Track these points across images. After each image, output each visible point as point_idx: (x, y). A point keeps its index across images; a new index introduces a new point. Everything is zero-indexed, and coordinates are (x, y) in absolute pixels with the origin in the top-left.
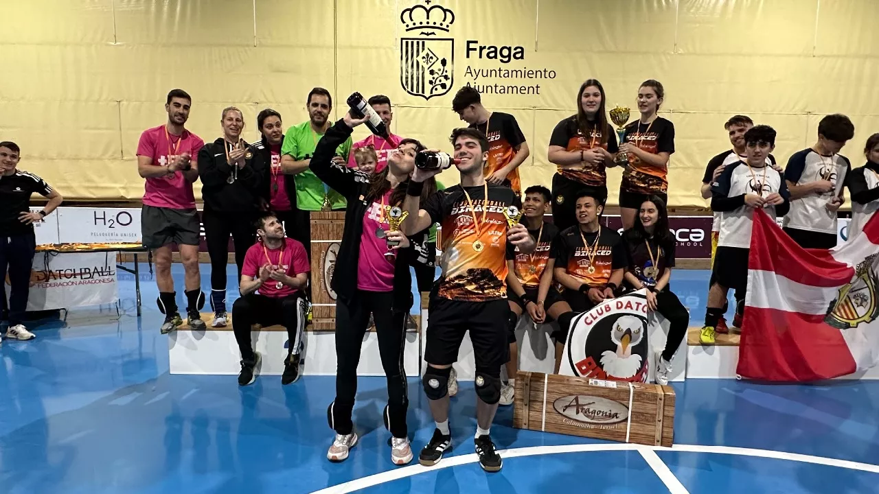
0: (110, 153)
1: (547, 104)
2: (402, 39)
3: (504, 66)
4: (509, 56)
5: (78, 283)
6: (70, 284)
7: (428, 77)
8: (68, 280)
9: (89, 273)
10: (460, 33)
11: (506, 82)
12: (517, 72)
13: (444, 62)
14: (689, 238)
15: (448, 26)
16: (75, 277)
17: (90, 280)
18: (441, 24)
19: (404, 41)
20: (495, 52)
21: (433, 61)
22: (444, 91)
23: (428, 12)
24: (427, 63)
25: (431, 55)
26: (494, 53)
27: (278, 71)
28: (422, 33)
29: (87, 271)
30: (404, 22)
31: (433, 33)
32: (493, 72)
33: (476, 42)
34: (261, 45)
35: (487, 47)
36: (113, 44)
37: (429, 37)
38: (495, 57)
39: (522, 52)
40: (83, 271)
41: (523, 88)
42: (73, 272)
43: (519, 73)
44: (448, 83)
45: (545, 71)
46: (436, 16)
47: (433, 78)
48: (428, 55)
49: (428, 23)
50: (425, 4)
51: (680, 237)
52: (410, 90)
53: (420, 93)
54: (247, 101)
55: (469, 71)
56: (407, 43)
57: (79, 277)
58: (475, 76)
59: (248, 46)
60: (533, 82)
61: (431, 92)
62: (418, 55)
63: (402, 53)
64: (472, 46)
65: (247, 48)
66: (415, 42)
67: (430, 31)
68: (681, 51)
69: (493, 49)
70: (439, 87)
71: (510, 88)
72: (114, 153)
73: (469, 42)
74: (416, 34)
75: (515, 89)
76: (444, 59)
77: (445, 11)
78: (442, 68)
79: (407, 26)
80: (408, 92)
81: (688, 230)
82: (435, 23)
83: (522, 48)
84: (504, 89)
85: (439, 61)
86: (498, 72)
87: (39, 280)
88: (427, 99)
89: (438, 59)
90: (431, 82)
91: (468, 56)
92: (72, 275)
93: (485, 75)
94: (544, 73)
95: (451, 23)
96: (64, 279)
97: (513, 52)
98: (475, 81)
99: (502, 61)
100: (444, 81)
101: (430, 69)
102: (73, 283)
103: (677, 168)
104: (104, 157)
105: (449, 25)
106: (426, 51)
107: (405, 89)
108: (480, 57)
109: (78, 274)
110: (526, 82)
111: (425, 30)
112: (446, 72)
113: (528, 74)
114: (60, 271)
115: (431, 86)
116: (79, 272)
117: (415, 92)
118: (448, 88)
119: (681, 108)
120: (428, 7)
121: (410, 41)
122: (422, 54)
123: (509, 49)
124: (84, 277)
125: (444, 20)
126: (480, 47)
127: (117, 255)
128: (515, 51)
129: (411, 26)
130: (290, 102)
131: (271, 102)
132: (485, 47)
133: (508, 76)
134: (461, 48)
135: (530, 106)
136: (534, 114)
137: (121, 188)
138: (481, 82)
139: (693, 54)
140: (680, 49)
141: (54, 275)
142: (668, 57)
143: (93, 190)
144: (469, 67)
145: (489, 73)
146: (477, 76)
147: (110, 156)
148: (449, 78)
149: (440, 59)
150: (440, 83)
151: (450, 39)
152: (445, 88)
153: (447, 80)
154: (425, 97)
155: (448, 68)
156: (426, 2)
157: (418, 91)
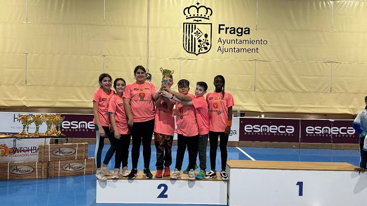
0: (19, 82)
1: (262, 58)
2: (184, 23)
3: (239, 38)
4: (242, 32)
5: (29, 155)
6: (25, 155)
7: (198, 43)
8: (24, 153)
9: (36, 149)
10: (215, 20)
11: (240, 46)
12: (246, 41)
13: (206, 36)
14: (347, 132)
15: (208, 17)
16: (28, 152)
17: (36, 153)
18: (205, 16)
19: (185, 25)
20: (234, 30)
21: (200, 35)
22: (206, 51)
23: (198, 9)
24: (197, 36)
25: (199, 32)
26: (233, 31)
27: (116, 39)
28: (195, 20)
29: (35, 148)
30: (185, 14)
31: (201, 20)
32: (233, 41)
33: (224, 25)
34: (107, 25)
35: (230, 28)
36: (25, 23)
37: (198, 22)
38: (234, 33)
39: (249, 30)
40: (33, 148)
41: (249, 50)
42: (27, 149)
43: (247, 42)
44: (209, 47)
45: (261, 40)
46: (202, 11)
47: (200, 44)
48: (197, 32)
49: (198, 15)
50: (197, 5)
51: (342, 132)
52: (187, 50)
53: (193, 52)
54: (97, 55)
55: (220, 40)
56: (186, 25)
57: (30, 152)
58: (223, 43)
59: (100, 25)
60: (255, 46)
61: (199, 52)
62: (192, 32)
63: (184, 30)
64: (222, 27)
66: (191, 25)
67: (199, 19)
68: (335, 30)
69: (233, 29)
70: (203, 49)
71: (242, 50)
72: (22, 81)
73: (220, 25)
74: (191, 21)
75: (245, 50)
76: (206, 34)
77: (207, 9)
78: (205, 39)
79: (187, 16)
81: (346, 128)
82: (201, 15)
83: (249, 29)
84: (239, 50)
85: (204, 35)
86: (236, 41)
87: (10, 153)
88: (197, 55)
90: (199, 46)
91: (219, 33)
92: (27, 150)
93: (228, 42)
94: (260, 42)
95: (211, 15)
96: (23, 152)
97: (244, 30)
98: (223, 46)
99: (238, 35)
100: (206, 46)
101: (199, 39)
102: (27, 155)
103: (336, 93)
104: (15, 84)
105: (210, 16)
106: (197, 30)
107: (185, 50)
108: (226, 33)
109: (30, 150)
110: (251, 46)
112: (207, 41)
113: (252, 42)
114: (21, 148)
115: (199, 48)
117: (190, 51)
118: (208, 49)
119: (336, 60)
120: (198, 7)
121: (188, 25)
122: (195, 31)
123: (242, 29)
124: (32, 151)
125: (206, 14)
126: (226, 28)
127: (50, 140)
128: (245, 30)
129: (189, 16)
130: (122, 56)
131: (112, 56)
132: (228, 28)
133: (241, 43)
134: (216, 28)
135: (253, 59)
136: (255, 63)
137: (24, 100)
138: (226, 46)
139: (342, 32)
140: (335, 29)
141: (18, 151)
142: (328, 33)
143: (8, 102)
144: (220, 38)
145: (230, 42)
146: (224, 43)
147: (20, 83)
148: (209, 44)
149: (204, 34)
150: (204, 47)
151: (209, 24)
152: (207, 49)
153: (208, 45)
154: (196, 54)
155: (209, 38)
156: (197, 4)
157: (192, 51)
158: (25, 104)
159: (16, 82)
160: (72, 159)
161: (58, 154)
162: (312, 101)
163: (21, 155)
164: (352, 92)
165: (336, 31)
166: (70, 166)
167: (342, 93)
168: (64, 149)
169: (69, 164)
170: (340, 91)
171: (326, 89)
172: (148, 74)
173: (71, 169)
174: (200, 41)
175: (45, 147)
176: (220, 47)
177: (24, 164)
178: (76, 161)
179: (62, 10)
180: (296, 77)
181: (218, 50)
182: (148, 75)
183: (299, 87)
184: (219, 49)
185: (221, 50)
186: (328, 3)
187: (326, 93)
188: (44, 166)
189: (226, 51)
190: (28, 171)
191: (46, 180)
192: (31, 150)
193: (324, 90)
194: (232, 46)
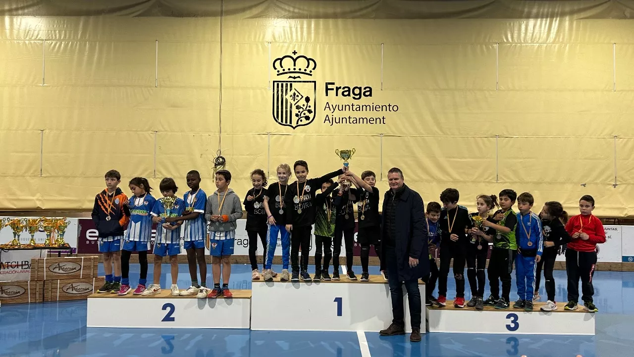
0: (32, 171)
1: (392, 131)
2: (274, 82)
3: (356, 102)
4: (360, 94)
5: (19, 272)
6: (14, 272)
7: (295, 111)
8: (13, 269)
9: (28, 264)
10: (320, 76)
11: (358, 115)
12: (366, 106)
13: (308, 100)
15: (311, 72)
16: (18, 268)
17: (28, 269)
18: (305, 70)
19: (276, 84)
20: (349, 91)
21: (298, 98)
22: (308, 122)
23: (295, 60)
24: (294, 100)
25: (297, 94)
26: (347, 92)
27: (174, 106)
28: (290, 77)
29: (27, 263)
30: (275, 69)
31: (299, 77)
32: (347, 107)
33: (333, 84)
34: (161, 86)
35: (342, 88)
36: (41, 85)
37: (296, 80)
38: (349, 95)
39: (371, 91)
40: (24, 263)
41: (372, 119)
42: (17, 264)
43: (368, 107)
44: (311, 116)
45: (389, 106)
46: (301, 64)
47: (299, 112)
48: (295, 94)
49: (295, 69)
50: (293, 55)
52: (280, 121)
53: (288, 123)
54: (145, 131)
55: (327, 106)
56: (278, 85)
57: (20, 267)
58: (332, 110)
59: (150, 87)
60: (380, 114)
61: (297, 123)
62: (286, 94)
63: (274, 91)
64: (330, 87)
65: (149, 88)
66: (284, 84)
67: (297, 75)
69: (346, 89)
70: (303, 119)
71: (361, 120)
72: (35, 171)
73: (327, 84)
74: (285, 78)
75: (365, 120)
76: (307, 97)
77: (308, 60)
78: (306, 104)
79: (278, 71)
80: (279, 123)
82: (300, 69)
83: (371, 89)
84: (356, 120)
85: (304, 99)
86: (351, 107)
88: (294, 128)
89: (302, 97)
90: (297, 115)
91: (327, 95)
92: (16, 266)
93: (340, 109)
94: (388, 108)
95: (314, 69)
96: (10, 269)
97: (363, 91)
98: (333, 114)
99: (354, 98)
100: (307, 114)
101: (296, 105)
102: (16, 271)
103: (505, 183)
105: (312, 70)
106: (293, 91)
107: (277, 121)
108: (337, 95)
109: (20, 265)
110: (374, 114)
111: (292, 75)
112: (310, 107)
113: (376, 108)
114: (8, 263)
115: (297, 118)
116: (21, 264)
117: (284, 123)
118: (311, 120)
119: (505, 133)
120: (295, 57)
121: (280, 84)
122: (290, 93)
123: (360, 89)
124: (24, 267)
125: (308, 67)
126: (337, 87)
127: (48, 252)
128: (365, 90)
129: (281, 71)
130: (181, 132)
131: (166, 131)
132: (340, 88)
133: (360, 110)
134: (321, 87)
135: (378, 134)
136: (381, 140)
137: (37, 200)
138: (337, 114)
139: (512, 90)
140: (502, 87)
141: (3, 266)
142: (491, 93)
143: (15, 202)
144: (328, 103)
145: (344, 108)
146: (334, 110)
147: (32, 174)
148: (312, 112)
149: (305, 97)
150: (305, 116)
151: (313, 82)
152: (309, 120)
153: (310, 113)
154: (292, 127)
155: (311, 103)
156: (293, 53)
157: (286, 122)
158: (39, 204)
159: (25, 173)
160: (77, 277)
161: (57, 270)
162: (468, 196)
163: (7, 272)
164: (530, 180)
165: (504, 89)
166: (73, 287)
167: (516, 182)
168: (65, 263)
169: (72, 285)
170: (513, 180)
171: (489, 177)
172: (221, 157)
173: (74, 291)
174: (298, 107)
175: (40, 261)
176: (327, 115)
177: (12, 284)
178: (82, 280)
179: (94, 65)
180: (442, 160)
181: (325, 120)
182: (221, 160)
183: (448, 174)
184: (327, 119)
185: (329, 120)
186: (490, 47)
187: (489, 182)
188: (39, 285)
189: (337, 121)
190: (17, 293)
191: (42, 305)
192: (22, 265)
193: (487, 179)
194: (346, 114)
